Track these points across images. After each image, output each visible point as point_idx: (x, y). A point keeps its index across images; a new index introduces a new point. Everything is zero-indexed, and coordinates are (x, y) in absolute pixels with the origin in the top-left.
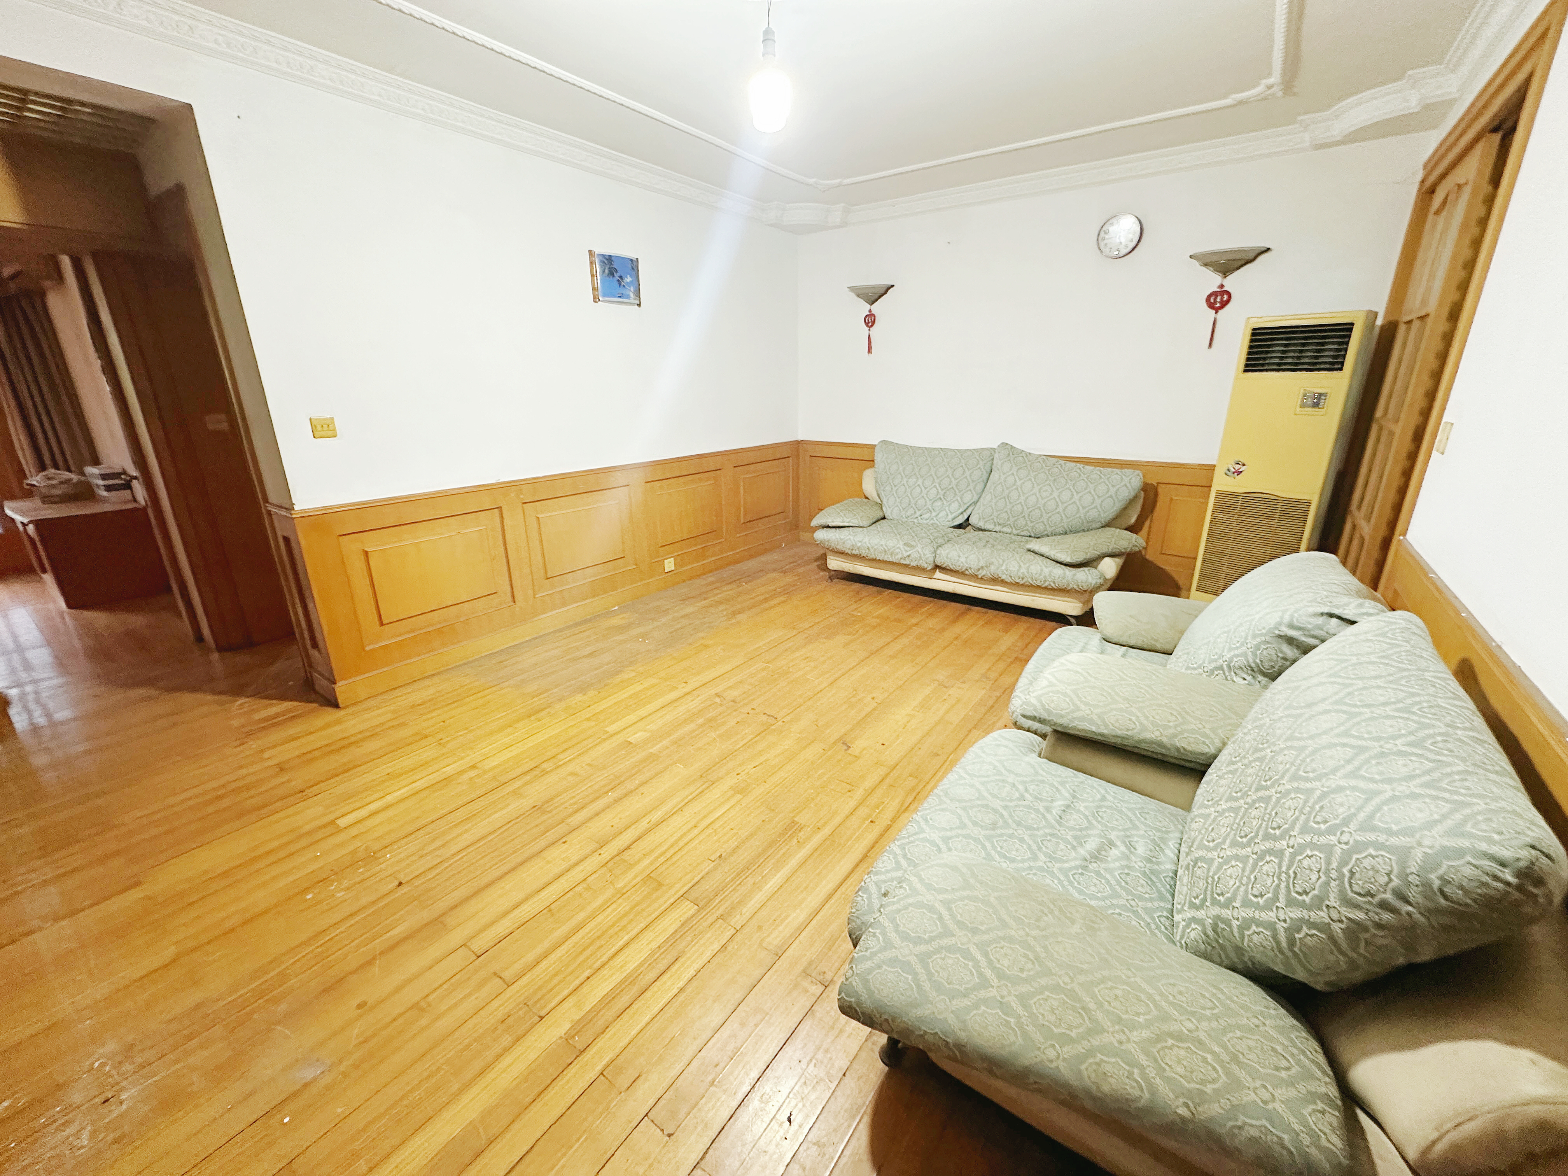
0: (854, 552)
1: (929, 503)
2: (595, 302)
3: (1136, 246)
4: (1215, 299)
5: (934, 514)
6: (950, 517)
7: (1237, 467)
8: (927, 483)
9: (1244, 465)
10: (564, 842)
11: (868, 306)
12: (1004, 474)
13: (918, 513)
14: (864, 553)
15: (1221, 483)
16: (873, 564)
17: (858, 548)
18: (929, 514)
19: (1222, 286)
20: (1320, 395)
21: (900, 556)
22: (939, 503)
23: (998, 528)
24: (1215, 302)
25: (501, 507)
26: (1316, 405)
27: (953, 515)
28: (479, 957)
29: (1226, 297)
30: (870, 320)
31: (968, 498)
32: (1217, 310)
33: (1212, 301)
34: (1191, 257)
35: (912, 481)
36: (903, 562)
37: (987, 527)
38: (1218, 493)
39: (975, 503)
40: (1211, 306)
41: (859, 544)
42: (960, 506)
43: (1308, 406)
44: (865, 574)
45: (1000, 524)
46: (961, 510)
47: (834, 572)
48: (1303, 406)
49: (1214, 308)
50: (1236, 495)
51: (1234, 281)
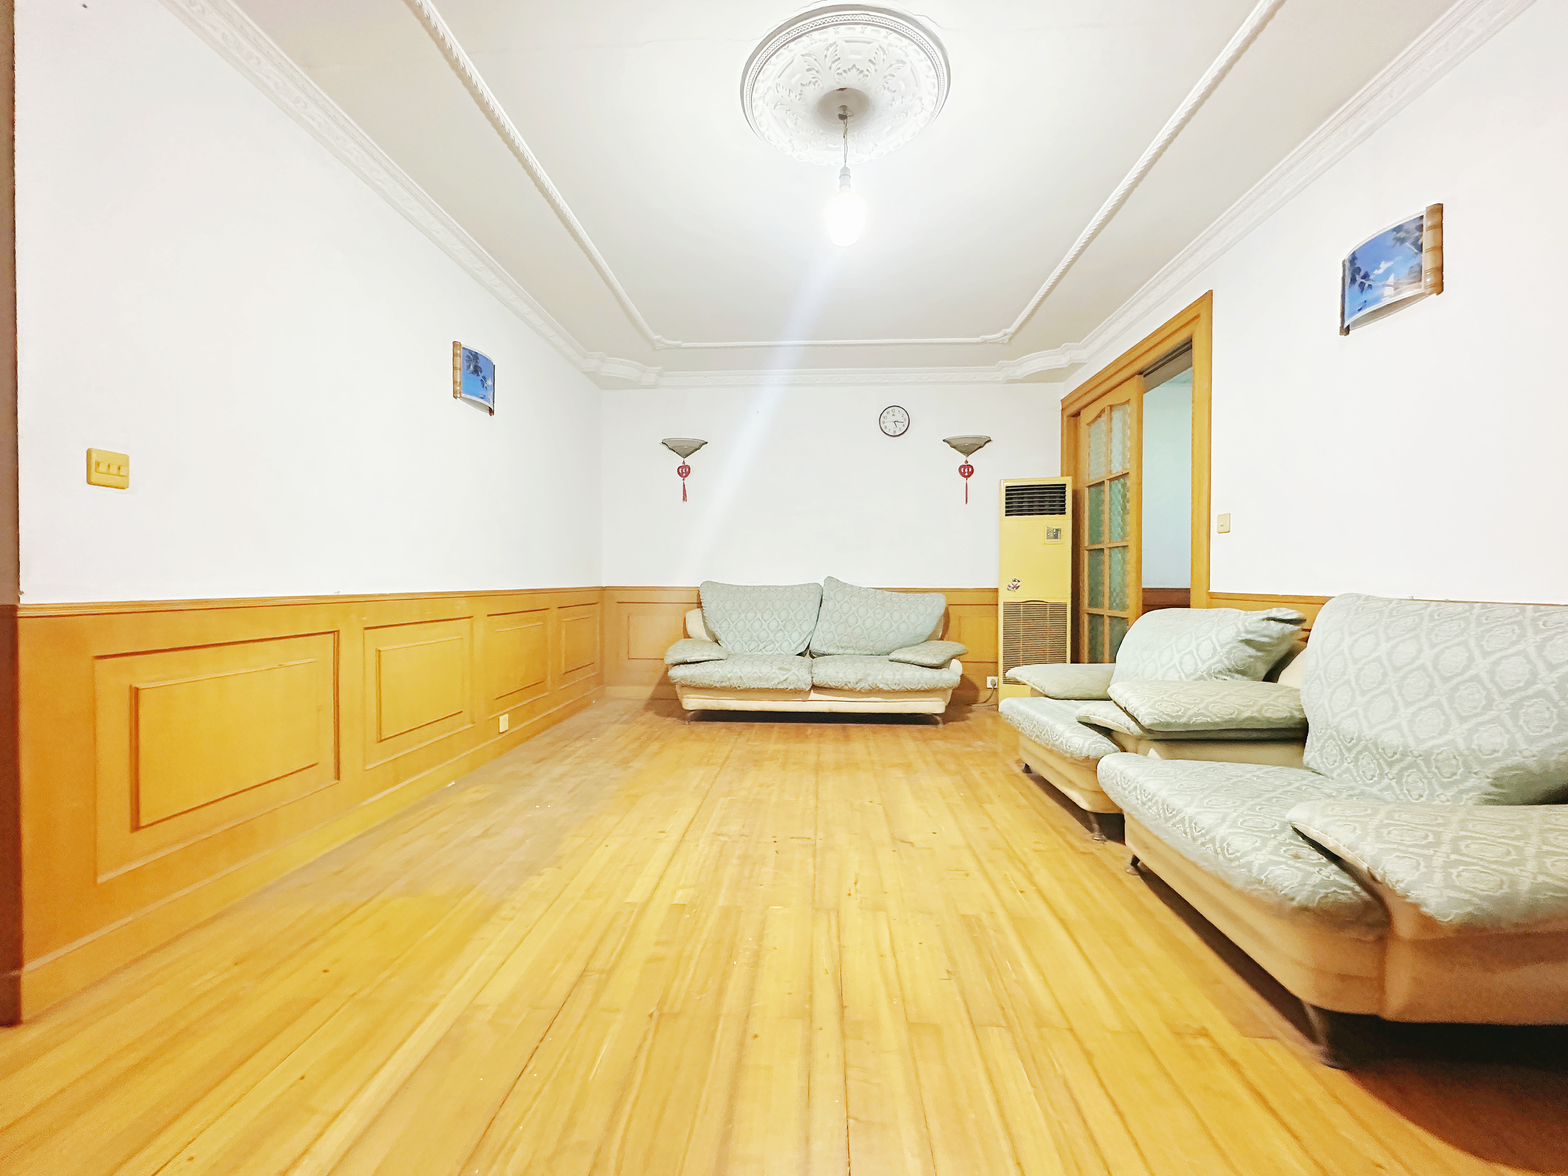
0: (724, 684)
1: (771, 635)
2: (456, 397)
3: (907, 429)
4: (964, 470)
5: (777, 645)
6: (794, 646)
7: (1015, 583)
8: (766, 616)
9: (1019, 581)
11: (682, 459)
12: (839, 602)
13: (762, 646)
14: (735, 683)
15: (1005, 597)
16: (743, 695)
17: (729, 679)
18: (772, 645)
19: (967, 462)
20: (1057, 530)
21: (776, 681)
22: (780, 634)
23: (841, 651)
24: (965, 473)
25: (338, 631)
26: (1056, 537)
27: (797, 643)
29: (970, 470)
30: (684, 472)
31: (807, 627)
32: (967, 477)
33: (962, 471)
34: (944, 441)
35: (751, 615)
36: (780, 686)
37: (831, 651)
38: (1005, 604)
39: (812, 632)
40: (963, 475)
41: (729, 676)
42: (800, 634)
43: (1051, 538)
44: (732, 709)
45: (842, 647)
46: (802, 639)
47: (693, 712)
48: (1048, 538)
49: (965, 476)
50: (1018, 604)
51: (972, 459)
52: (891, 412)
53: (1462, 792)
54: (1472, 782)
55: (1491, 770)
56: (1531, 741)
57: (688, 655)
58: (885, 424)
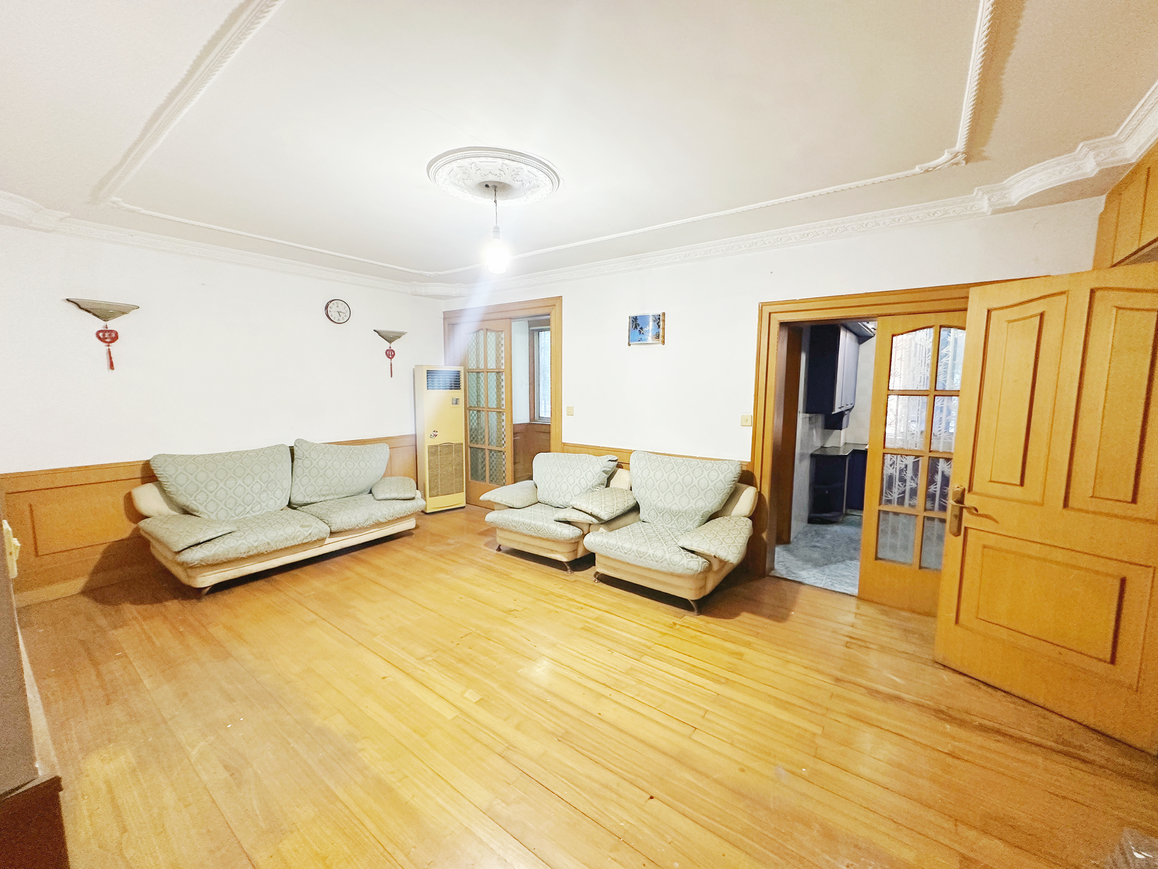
3: (348, 319)
7: (434, 433)
9: (436, 432)
10: (600, 714)
15: (429, 442)
18: (259, 506)
19: (390, 347)
20: (457, 399)
22: (264, 495)
26: (456, 403)
28: (696, 728)
29: (393, 353)
31: (285, 484)
32: (391, 358)
33: (388, 354)
34: (375, 331)
36: (305, 541)
38: (429, 446)
39: (292, 489)
42: (283, 491)
45: (323, 495)
46: (284, 495)
47: (208, 588)
48: (452, 404)
49: (389, 358)
50: (436, 446)
51: (394, 346)
52: (335, 304)
53: (695, 521)
54: (697, 517)
55: (701, 514)
56: (710, 503)
57: (201, 536)
58: (331, 313)
